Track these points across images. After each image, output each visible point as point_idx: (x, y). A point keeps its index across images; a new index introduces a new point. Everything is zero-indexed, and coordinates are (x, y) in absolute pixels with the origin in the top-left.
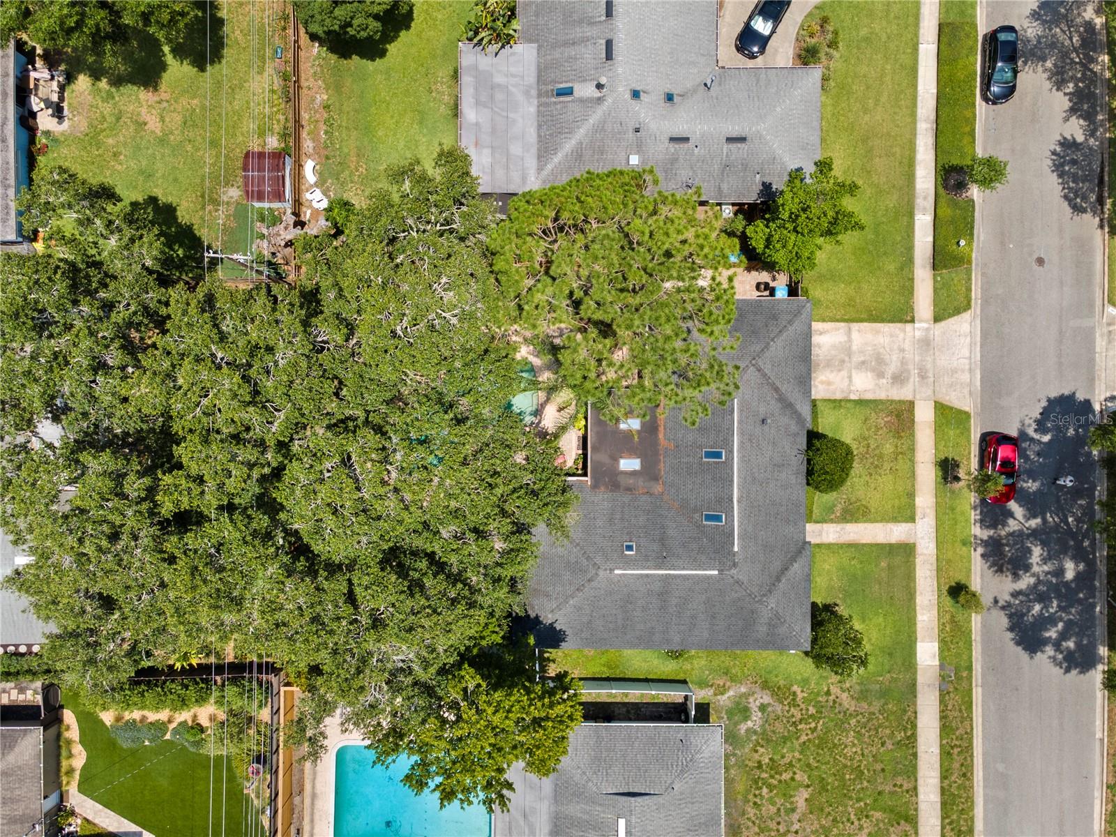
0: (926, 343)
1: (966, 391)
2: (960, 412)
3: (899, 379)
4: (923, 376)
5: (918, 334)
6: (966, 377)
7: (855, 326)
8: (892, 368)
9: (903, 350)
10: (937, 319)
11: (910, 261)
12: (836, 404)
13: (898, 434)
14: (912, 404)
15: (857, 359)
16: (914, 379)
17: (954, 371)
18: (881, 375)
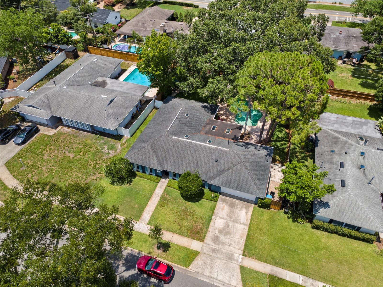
0: (230, 257)
1: (200, 271)
2: (190, 263)
3: (216, 239)
4: (214, 250)
5: (236, 255)
6: (207, 273)
7: (247, 228)
8: (222, 237)
9: (230, 245)
10: (242, 268)
11: (276, 264)
12: (213, 209)
13: (189, 229)
14: (202, 241)
15: (231, 224)
16: (214, 246)
17: (212, 267)
18: (220, 231)
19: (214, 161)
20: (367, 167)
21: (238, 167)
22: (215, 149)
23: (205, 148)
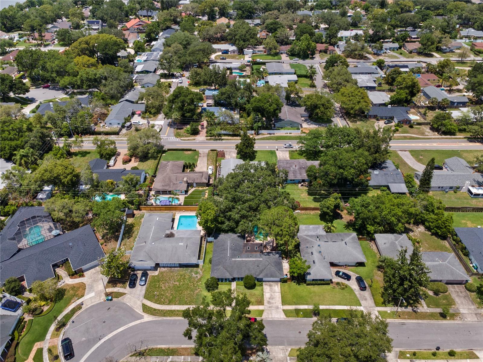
0: (277, 308)
1: (267, 317)
2: (262, 315)
3: (269, 302)
4: (270, 307)
5: (279, 306)
6: (270, 317)
7: (280, 294)
8: (271, 301)
9: (275, 303)
10: (283, 310)
11: (296, 304)
12: (262, 290)
13: (256, 302)
14: (263, 305)
15: (273, 294)
16: (269, 305)
17: (271, 314)
18: (269, 299)
19: (256, 266)
20: (322, 252)
21: (269, 266)
22: (255, 260)
23: (250, 261)
